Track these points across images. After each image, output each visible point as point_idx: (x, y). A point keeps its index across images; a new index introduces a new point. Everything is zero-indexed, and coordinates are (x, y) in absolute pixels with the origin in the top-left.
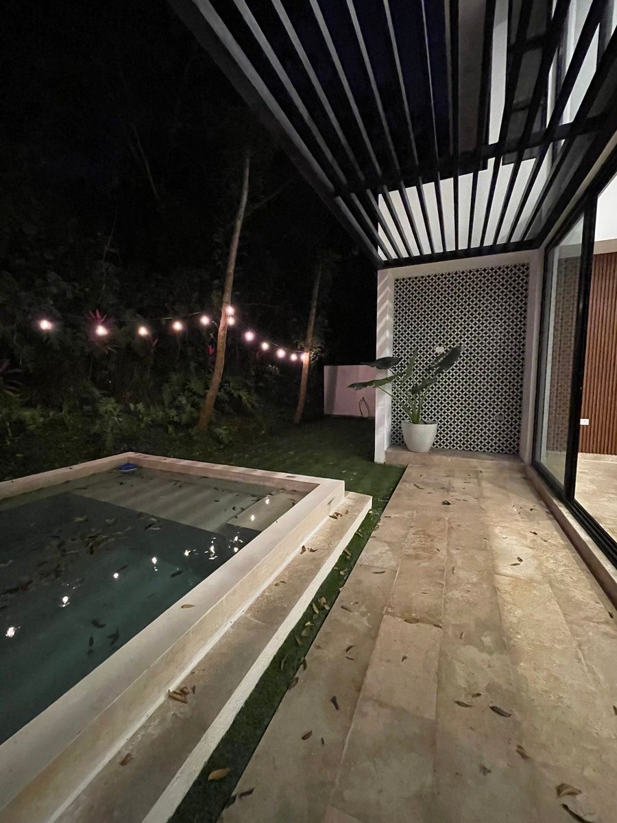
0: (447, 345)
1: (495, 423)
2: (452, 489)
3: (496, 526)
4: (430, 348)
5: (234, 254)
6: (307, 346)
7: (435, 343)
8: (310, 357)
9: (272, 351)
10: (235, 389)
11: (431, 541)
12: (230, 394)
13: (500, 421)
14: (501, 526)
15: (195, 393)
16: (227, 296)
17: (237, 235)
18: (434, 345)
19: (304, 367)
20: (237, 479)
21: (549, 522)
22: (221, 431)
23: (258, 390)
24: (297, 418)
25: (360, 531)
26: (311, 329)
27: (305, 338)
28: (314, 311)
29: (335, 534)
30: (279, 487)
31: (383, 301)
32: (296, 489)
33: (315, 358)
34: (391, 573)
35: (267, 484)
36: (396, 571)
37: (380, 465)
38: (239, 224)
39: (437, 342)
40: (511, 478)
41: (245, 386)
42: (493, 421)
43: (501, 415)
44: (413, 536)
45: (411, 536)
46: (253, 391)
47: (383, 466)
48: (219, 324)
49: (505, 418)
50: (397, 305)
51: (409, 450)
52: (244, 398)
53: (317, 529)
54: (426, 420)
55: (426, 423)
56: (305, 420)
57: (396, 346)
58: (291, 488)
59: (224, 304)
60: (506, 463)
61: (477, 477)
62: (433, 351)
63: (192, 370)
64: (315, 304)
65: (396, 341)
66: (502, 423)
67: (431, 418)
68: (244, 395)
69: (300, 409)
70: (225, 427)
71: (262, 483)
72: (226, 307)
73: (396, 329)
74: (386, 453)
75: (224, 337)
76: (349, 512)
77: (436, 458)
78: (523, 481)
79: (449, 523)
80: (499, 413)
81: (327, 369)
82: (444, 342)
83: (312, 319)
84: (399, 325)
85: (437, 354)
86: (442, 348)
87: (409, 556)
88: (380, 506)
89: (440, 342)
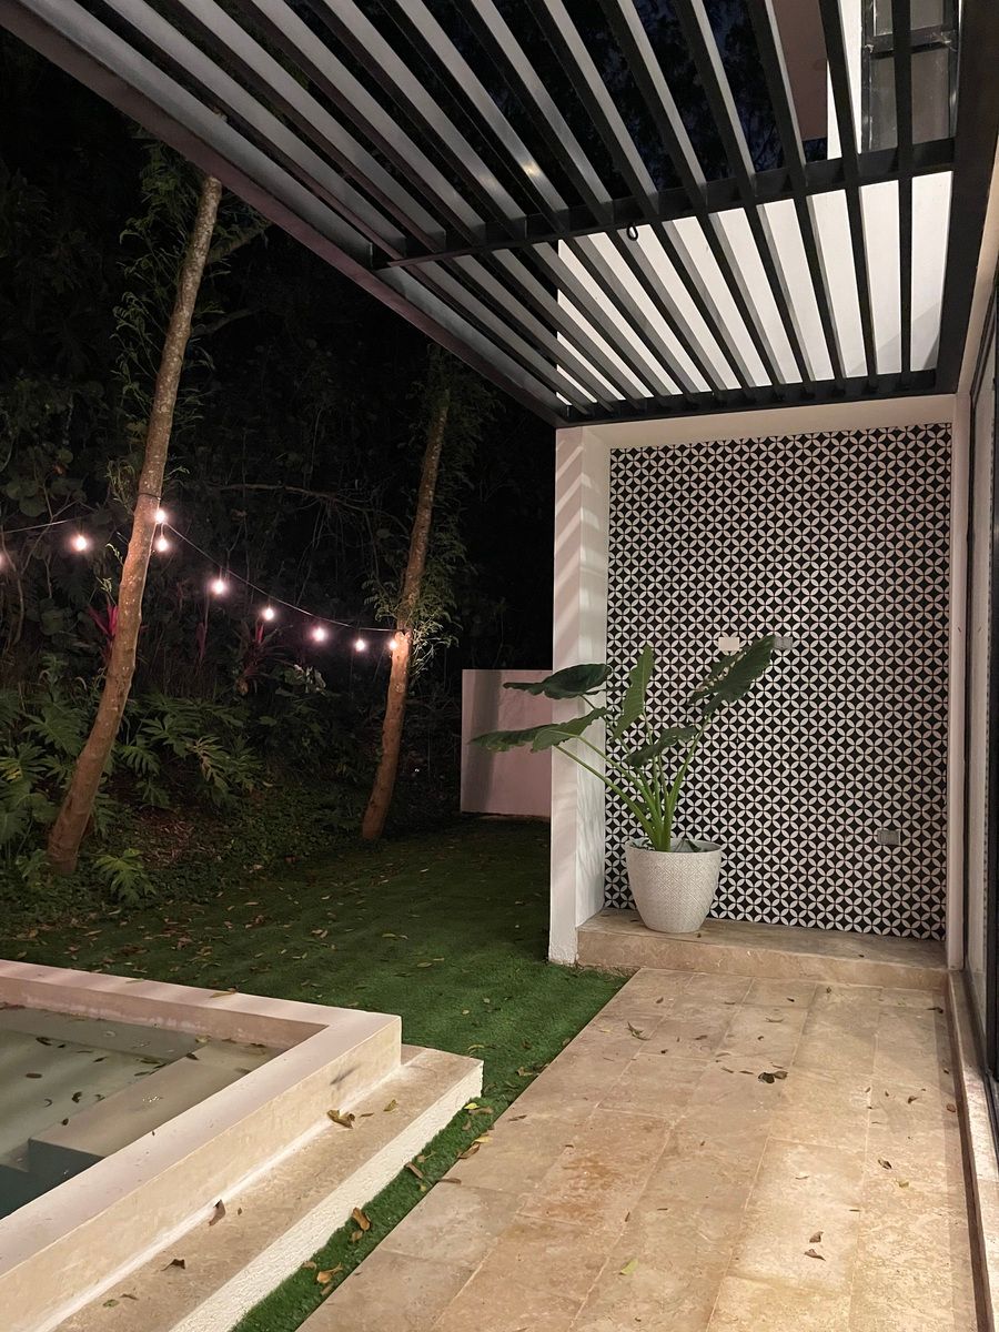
0: (747, 631)
1: (878, 849)
2: (725, 1040)
3: (795, 1145)
4: (704, 639)
5: (174, 362)
6: (405, 615)
7: (717, 627)
8: (412, 647)
9: (292, 627)
10: (179, 736)
11: (602, 1186)
12: (160, 748)
13: (892, 847)
14: (807, 1147)
15: (51, 749)
16: (152, 479)
17: (186, 312)
18: (713, 631)
19: (393, 674)
20: (104, 1013)
21: (941, 1133)
22: (122, 867)
23: (258, 741)
24: (372, 822)
25: (421, 1159)
26: (416, 566)
27: (396, 594)
28: (425, 516)
29: (329, 1166)
30: (220, 1035)
31: (572, 509)
32: (262, 1041)
33: (426, 649)
34: (454, 1277)
35: (187, 1026)
36: (471, 1271)
37: (563, 968)
38: (191, 284)
39: (721, 623)
40: (900, 1011)
41: (214, 725)
42: (873, 844)
43: (892, 827)
44: (561, 1174)
45: (555, 1173)
46: (240, 742)
47: (572, 973)
48: (124, 554)
49: (903, 838)
50: (616, 519)
51: (646, 927)
52: (207, 761)
53: (285, 1153)
54: (695, 840)
55: (694, 849)
56: (397, 829)
57: (614, 632)
58: (253, 1038)
59: (142, 499)
60: (899, 966)
61: (811, 1008)
62: (713, 648)
63: (52, 679)
64: (428, 495)
65: (615, 615)
66: (897, 851)
67: (711, 833)
68: (208, 753)
69: (379, 797)
70: (135, 853)
71: (171, 1024)
72: (147, 506)
73: (615, 583)
74: (580, 934)
75: (136, 590)
76: (395, 1109)
77: (717, 949)
78: (932, 1017)
79: (674, 1137)
80: (887, 823)
81: (469, 678)
82: (739, 623)
83: (421, 536)
84: (623, 575)
85: (721, 655)
86: (734, 640)
87: (524, 1230)
88: (503, 1088)
89: (730, 623)
